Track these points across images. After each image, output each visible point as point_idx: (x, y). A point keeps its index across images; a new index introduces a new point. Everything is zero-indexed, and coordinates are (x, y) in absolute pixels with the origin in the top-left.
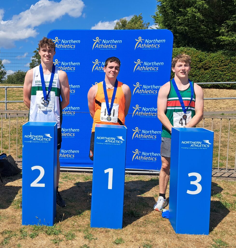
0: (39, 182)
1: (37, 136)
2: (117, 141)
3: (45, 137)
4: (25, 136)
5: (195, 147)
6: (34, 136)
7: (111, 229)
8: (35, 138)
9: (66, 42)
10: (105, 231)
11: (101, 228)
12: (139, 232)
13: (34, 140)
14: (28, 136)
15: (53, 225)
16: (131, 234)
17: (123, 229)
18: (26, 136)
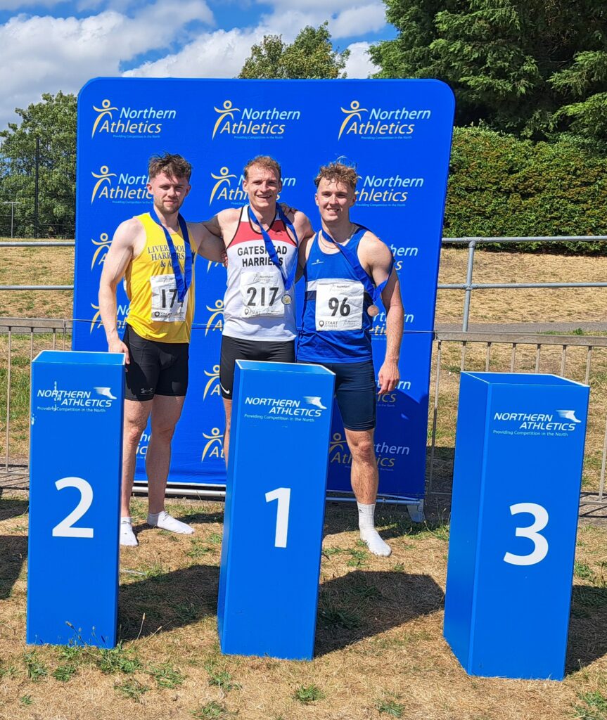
0: (77, 525)
1: (71, 394)
2: (305, 412)
3: (95, 395)
4: (40, 391)
5: (533, 431)
6: (66, 394)
7: (281, 660)
8: (66, 400)
9: (133, 114)
10: (264, 666)
11: (253, 656)
12: (361, 670)
13: (64, 403)
14: (48, 393)
15: (115, 645)
16: (341, 674)
17: (317, 660)
18: (41, 393)
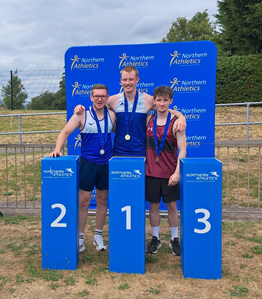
2: (134, 176)
5: (201, 180)
6: (54, 171)
13: (54, 175)
14: (48, 172)
18: (45, 171)
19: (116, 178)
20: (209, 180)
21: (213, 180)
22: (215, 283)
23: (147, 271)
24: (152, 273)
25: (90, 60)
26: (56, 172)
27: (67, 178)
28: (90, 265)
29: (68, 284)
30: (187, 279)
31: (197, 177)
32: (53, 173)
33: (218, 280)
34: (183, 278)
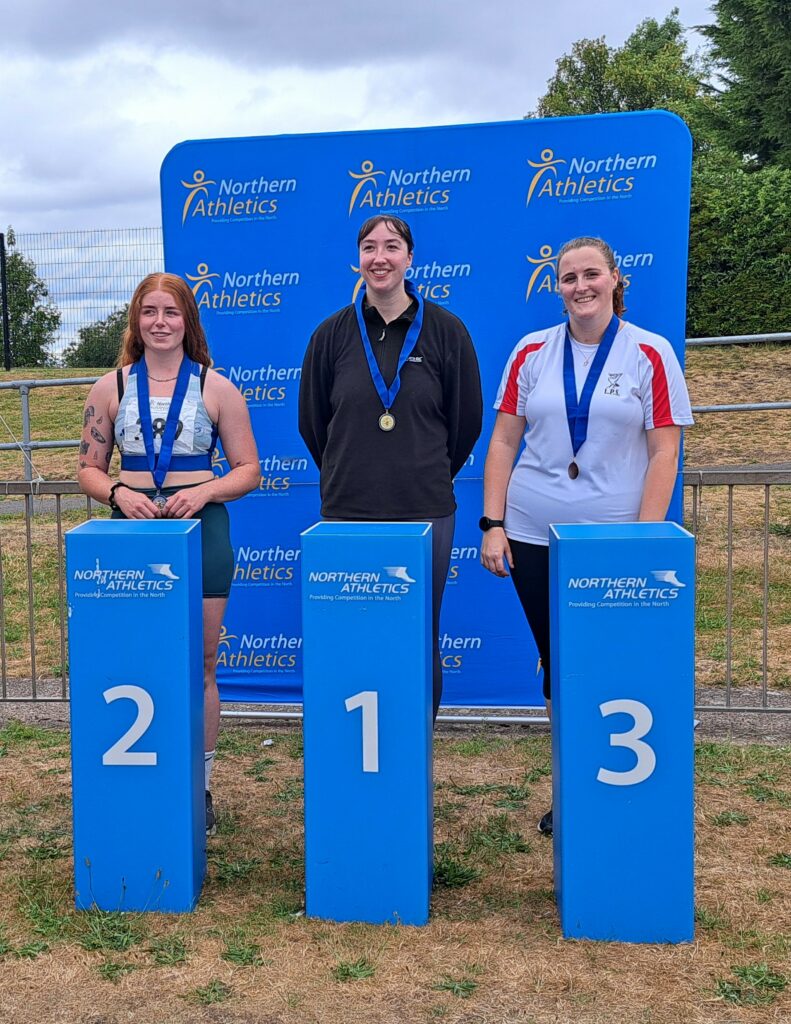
2: (388, 587)
4: (77, 572)
5: (622, 600)
18: (80, 575)
19: (324, 597)
20: (651, 601)
21: (664, 600)
22: (670, 957)
23: (437, 914)
24: (453, 921)
25: (250, 187)
26: (116, 575)
27: (156, 595)
28: (241, 895)
29: (160, 962)
30: (574, 942)
31: (606, 589)
32: (108, 581)
33: (682, 947)
34: (561, 938)
